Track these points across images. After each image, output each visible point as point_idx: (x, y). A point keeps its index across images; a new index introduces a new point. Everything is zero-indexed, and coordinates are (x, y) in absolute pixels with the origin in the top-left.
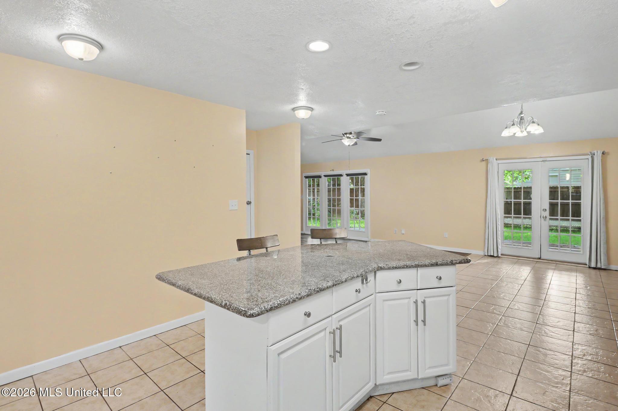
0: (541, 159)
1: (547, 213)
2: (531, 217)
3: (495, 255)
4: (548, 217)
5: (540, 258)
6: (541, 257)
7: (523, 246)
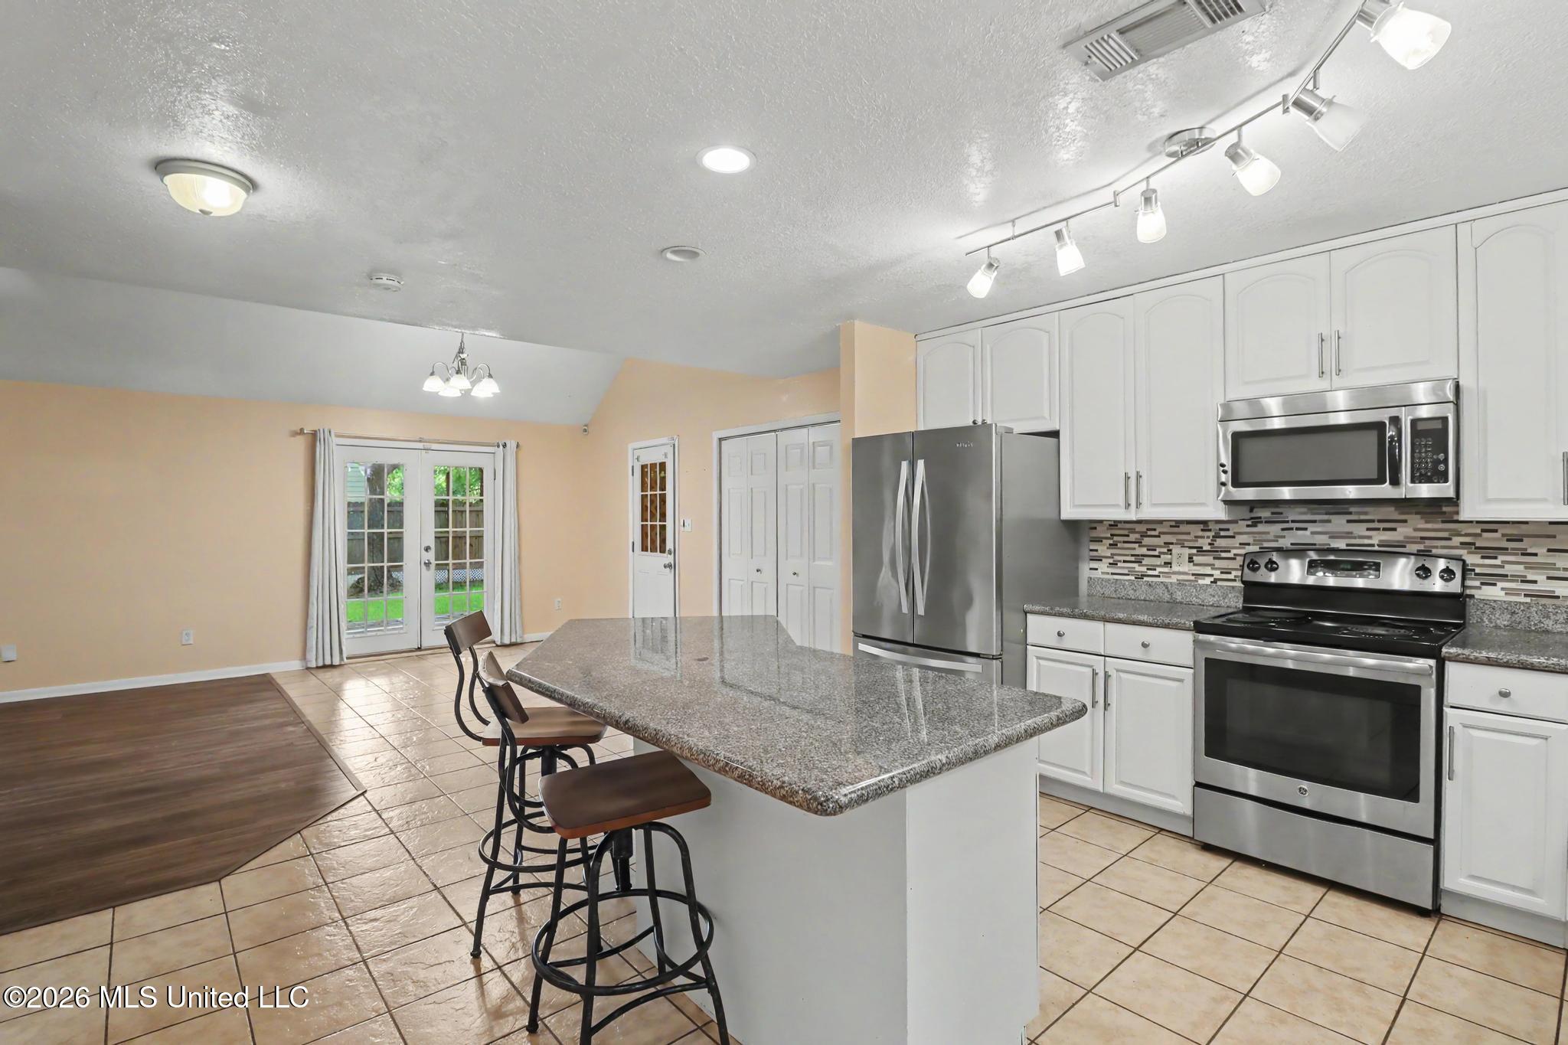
0: (420, 445)
1: (431, 556)
2: (402, 566)
3: (336, 662)
4: (434, 562)
5: (419, 649)
6: (423, 646)
7: (388, 630)
